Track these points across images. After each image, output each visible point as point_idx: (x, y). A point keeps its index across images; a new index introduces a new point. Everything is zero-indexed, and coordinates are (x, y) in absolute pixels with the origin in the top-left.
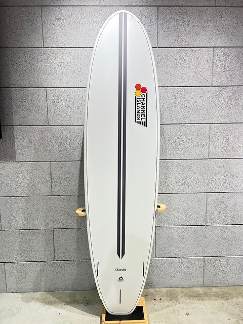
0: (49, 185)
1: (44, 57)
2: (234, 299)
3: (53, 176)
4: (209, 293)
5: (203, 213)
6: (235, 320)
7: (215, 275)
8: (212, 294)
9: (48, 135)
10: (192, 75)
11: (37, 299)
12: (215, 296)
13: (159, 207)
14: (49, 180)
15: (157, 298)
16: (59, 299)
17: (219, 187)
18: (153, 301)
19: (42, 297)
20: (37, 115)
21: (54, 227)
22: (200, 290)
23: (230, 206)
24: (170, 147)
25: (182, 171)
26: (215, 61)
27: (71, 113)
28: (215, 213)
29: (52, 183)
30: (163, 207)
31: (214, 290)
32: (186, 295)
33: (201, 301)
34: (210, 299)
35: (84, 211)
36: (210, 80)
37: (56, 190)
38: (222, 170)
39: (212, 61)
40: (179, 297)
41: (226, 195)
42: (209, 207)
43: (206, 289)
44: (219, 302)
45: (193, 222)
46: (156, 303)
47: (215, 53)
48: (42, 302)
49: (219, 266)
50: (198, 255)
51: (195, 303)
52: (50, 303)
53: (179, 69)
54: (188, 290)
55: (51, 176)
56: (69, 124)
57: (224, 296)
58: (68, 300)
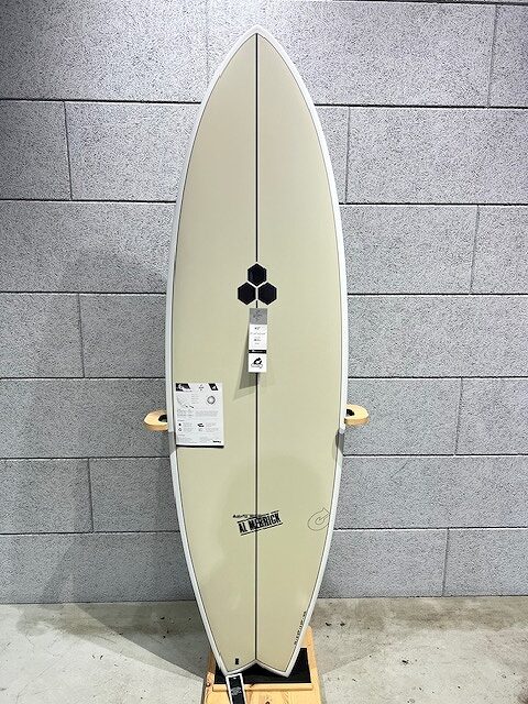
0: (76, 350)
1: (59, 18)
2: (516, 628)
3: (85, 329)
4: (457, 612)
5: (451, 425)
6: (518, 678)
7: (473, 571)
8: (464, 613)
9: (71, 224)
10: (438, 76)
11: (51, 621)
12: (470, 618)
13: (350, 413)
14: (76, 337)
15: (335, 621)
16: (101, 619)
17: (493, 364)
18: (325, 629)
19: (63, 616)
20: (42, 171)
21: (90, 453)
22: (437, 605)
23: (517, 410)
24: (377, 263)
25: (405, 322)
26: (499, 40)
27: (129, 170)
28: (480, 426)
29: (82, 345)
30: (361, 413)
31: (469, 604)
32: (401, 615)
33: (438, 631)
34: (457, 626)
35: (163, 418)
36: (483, 91)
37: (92, 363)
38: (503, 321)
39: (490, 41)
40: (387, 621)
41: (510, 384)
42: (465, 412)
43: (450, 603)
44: (481, 633)
45: (426, 447)
46: (333, 633)
47: (501, 20)
48: (63, 628)
49: (482, 550)
50: (434, 525)
51: (425, 636)
52: (80, 630)
53: (408, 58)
54: (407, 604)
55: (80, 328)
56: (122, 198)
57: (491, 620)
58: (124, 623)
